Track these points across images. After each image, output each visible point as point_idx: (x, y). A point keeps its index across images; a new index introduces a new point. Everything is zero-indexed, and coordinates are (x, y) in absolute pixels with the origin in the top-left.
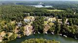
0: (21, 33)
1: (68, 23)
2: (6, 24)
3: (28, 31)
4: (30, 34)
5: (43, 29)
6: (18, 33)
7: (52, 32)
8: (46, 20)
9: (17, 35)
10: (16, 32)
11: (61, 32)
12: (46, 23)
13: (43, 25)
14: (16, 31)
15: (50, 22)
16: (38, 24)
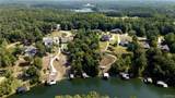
0: (31, 76)
3: (54, 70)
4: (59, 78)
5: (96, 64)
6: (23, 78)
7: (124, 71)
8: (104, 40)
9: (20, 83)
10: (15, 75)
11: (149, 72)
12: (104, 47)
13: (96, 51)
14: (17, 71)
15: (115, 45)
16: (83, 49)
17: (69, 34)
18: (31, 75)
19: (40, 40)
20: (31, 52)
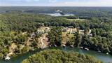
1: (91, 34)
2: (15, 35)
4: (45, 46)
5: (60, 41)
6: (31, 46)
7: (72, 44)
8: (64, 31)
10: (28, 45)
11: (82, 44)
12: (64, 34)
15: (69, 33)
17: (48, 28)
18: (34, 45)
19: (36, 31)
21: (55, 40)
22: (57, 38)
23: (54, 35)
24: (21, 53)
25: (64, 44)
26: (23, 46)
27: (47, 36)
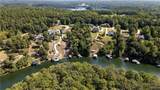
1: (142, 36)
2: (8, 37)
4: (61, 57)
5: (88, 48)
6: (35, 56)
7: (109, 53)
8: (95, 31)
10: (30, 54)
11: (128, 53)
12: (94, 36)
14: (31, 52)
17: (67, 27)
18: (41, 55)
20: (40, 39)
21: (80, 46)
22: (83, 43)
23: (78, 37)
24: (15, 69)
25: (94, 52)
26: (21, 56)
27: (64, 40)
